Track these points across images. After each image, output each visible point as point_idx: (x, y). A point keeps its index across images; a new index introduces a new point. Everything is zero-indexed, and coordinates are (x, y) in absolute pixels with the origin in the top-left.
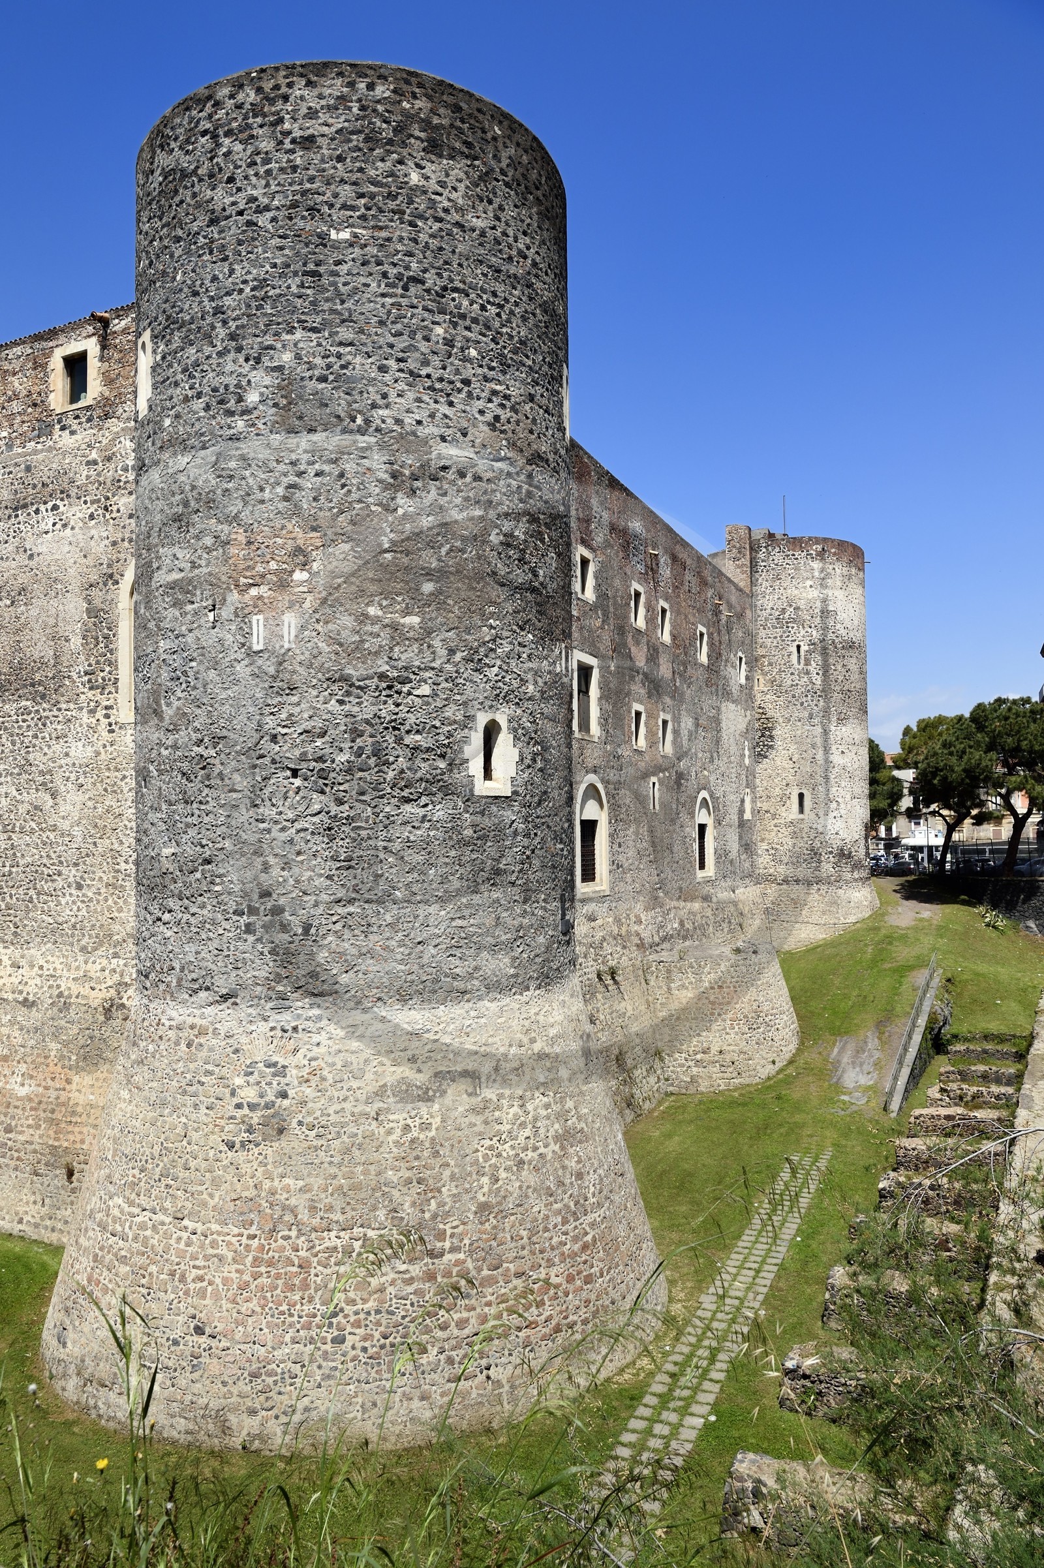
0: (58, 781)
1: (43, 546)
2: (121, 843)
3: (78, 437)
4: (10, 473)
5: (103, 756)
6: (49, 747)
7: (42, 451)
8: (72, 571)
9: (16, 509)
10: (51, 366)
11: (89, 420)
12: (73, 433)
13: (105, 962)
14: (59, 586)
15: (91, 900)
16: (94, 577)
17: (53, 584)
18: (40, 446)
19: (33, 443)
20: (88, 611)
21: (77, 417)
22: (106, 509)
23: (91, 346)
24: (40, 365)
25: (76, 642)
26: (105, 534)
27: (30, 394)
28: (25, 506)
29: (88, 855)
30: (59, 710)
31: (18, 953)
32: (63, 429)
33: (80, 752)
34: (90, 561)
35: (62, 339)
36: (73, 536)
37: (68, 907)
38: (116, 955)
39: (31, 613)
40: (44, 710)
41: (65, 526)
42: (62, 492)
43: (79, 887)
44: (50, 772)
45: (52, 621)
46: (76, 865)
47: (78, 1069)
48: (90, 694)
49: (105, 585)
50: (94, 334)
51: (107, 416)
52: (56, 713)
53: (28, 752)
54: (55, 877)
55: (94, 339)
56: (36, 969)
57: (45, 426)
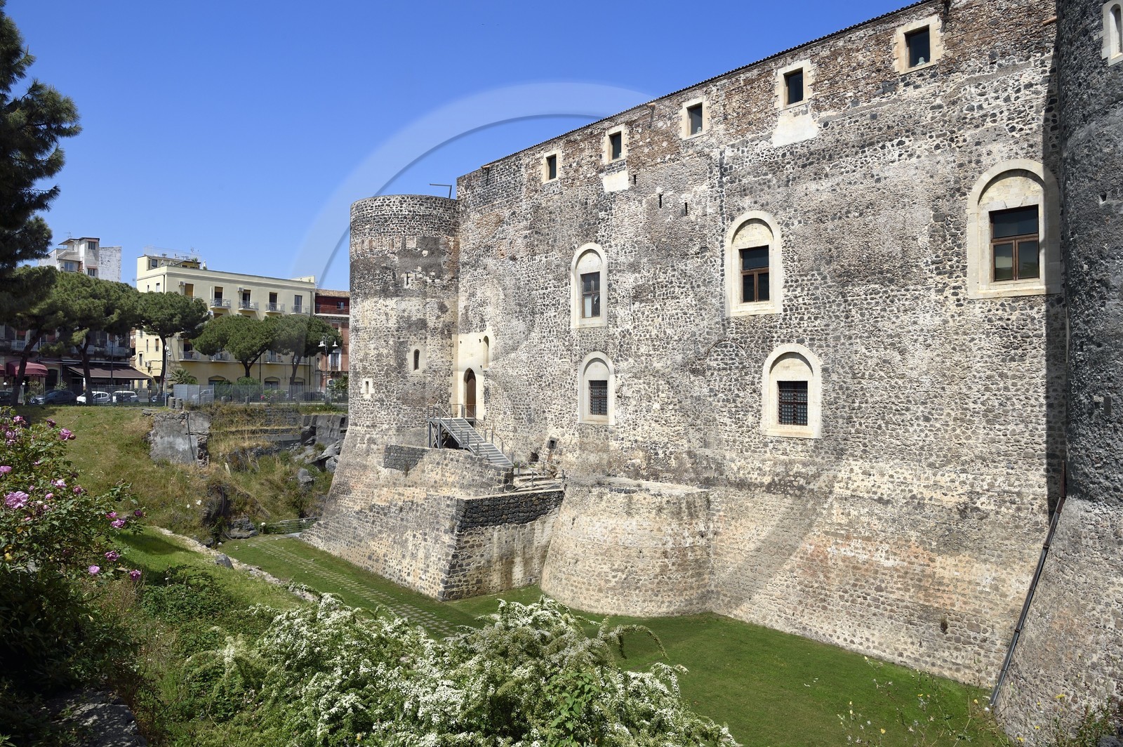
0: (906, 342)
1: (890, 172)
2: (970, 388)
3: (923, 89)
4: (857, 121)
5: (951, 323)
6: (898, 317)
7: (887, 103)
8: (919, 189)
9: (863, 147)
10: (894, 40)
11: (933, 76)
12: (916, 87)
13: (953, 476)
14: (906, 200)
15: (939, 430)
16: (940, 192)
17: (900, 198)
18: (884, 100)
19: (878, 99)
20: (936, 218)
21: (921, 75)
22: (952, 140)
23: (934, 22)
24: (883, 42)
25: (923, 240)
26: (952, 159)
27: (874, 63)
28: (872, 144)
29: (936, 397)
30: (908, 290)
31: (867, 465)
32: (907, 85)
33: (927, 320)
34: (937, 179)
35: (903, 19)
36: (919, 162)
37: (915, 435)
38: (964, 471)
39: (879, 220)
40: (892, 291)
41: (911, 156)
42: (907, 131)
43: (927, 419)
44: (898, 335)
45: (900, 226)
46: (923, 403)
47: (940, 553)
48: (938, 278)
49: (952, 196)
50: (935, 13)
51: (950, 72)
52: (903, 292)
53: (877, 321)
54: (903, 412)
55: (936, 17)
56: (887, 477)
57: (889, 85)
